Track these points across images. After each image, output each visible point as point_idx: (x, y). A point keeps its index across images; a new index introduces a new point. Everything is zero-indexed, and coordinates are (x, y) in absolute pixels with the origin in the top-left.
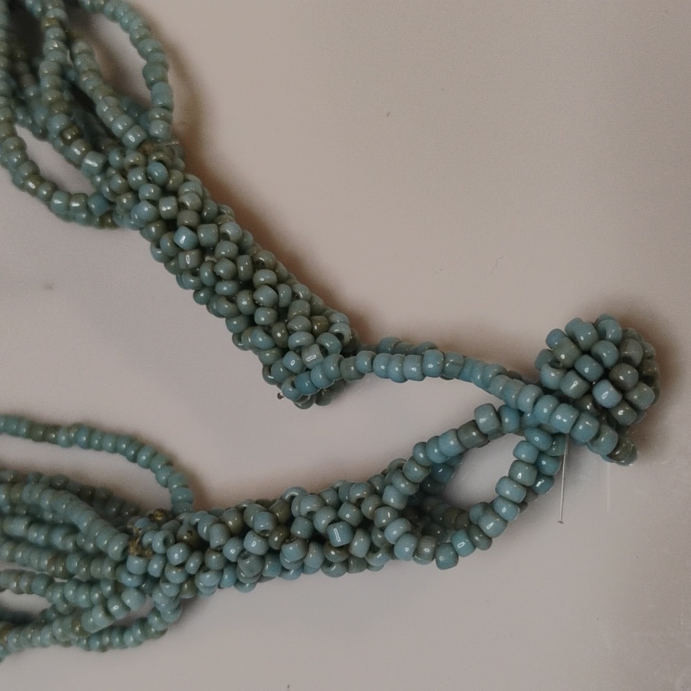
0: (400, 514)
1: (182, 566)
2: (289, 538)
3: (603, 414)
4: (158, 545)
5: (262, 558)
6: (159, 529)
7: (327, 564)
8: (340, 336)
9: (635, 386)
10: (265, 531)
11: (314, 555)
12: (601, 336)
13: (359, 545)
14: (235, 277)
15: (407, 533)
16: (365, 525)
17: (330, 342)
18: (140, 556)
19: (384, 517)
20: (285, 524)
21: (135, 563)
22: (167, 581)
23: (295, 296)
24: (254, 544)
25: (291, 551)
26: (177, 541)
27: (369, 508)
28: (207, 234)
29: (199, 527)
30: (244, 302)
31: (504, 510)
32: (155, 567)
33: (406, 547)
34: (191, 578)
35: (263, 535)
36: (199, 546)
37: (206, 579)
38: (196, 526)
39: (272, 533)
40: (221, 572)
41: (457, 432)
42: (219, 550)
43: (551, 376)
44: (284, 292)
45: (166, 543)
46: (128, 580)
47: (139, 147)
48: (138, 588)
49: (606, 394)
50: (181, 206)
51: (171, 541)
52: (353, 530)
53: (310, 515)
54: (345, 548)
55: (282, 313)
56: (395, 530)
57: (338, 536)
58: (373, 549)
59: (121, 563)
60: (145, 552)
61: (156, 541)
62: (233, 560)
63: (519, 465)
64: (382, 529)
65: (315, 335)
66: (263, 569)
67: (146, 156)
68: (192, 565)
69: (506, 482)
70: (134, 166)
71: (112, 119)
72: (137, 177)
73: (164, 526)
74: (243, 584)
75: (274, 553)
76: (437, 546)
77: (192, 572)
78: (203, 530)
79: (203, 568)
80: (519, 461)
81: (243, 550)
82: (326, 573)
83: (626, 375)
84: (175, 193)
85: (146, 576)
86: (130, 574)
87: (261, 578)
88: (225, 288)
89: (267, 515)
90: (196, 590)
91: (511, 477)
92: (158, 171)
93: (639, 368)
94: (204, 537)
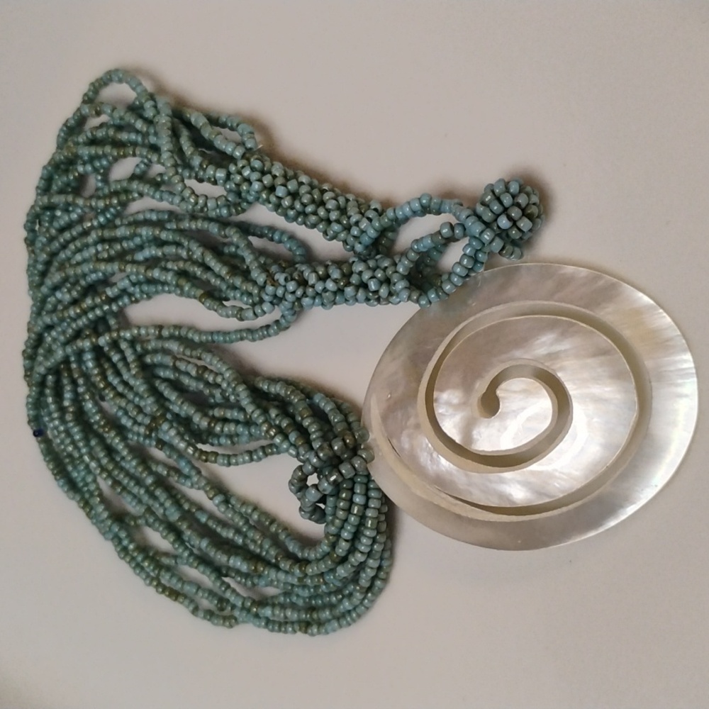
0: (403, 277)
1: (293, 293)
2: (348, 284)
3: (502, 234)
4: (282, 281)
5: (335, 293)
6: (283, 272)
7: (368, 300)
8: (376, 210)
9: (520, 218)
10: (336, 279)
11: (361, 294)
12: (507, 190)
13: (383, 291)
14: (313, 201)
15: (406, 288)
16: (387, 281)
17: (371, 214)
18: (272, 285)
19: (395, 278)
20: (347, 276)
21: (270, 289)
22: (286, 300)
23: (347, 200)
24: (331, 285)
25: (349, 291)
26: (293, 279)
27: (390, 272)
28: (292, 185)
29: (304, 273)
30: (322, 212)
31: (456, 279)
32: (280, 292)
33: (405, 295)
34: (299, 299)
35: (335, 281)
36: (303, 283)
37: (306, 301)
38: (302, 272)
39: (339, 280)
40: (314, 298)
41: (432, 235)
42: (313, 286)
43: (480, 209)
44: (341, 200)
45: (286, 280)
46: (266, 298)
47: (243, 157)
48: (271, 303)
49: (504, 222)
50: (275, 177)
51: (289, 279)
52: (381, 283)
53: (360, 273)
54: (376, 292)
55: (343, 211)
56: (400, 285)
57: (373, 286)
58: (391, 294)
59: (262, 288)
60: (275, 283)
61: (281, 278)
62: (319, 292)
63: (465, 256)
64: (394, 284)
65: (363, 214)
66: (335, 298)
67: (248, 160)
68: (299, 293)
69: (457, 265)
70: (243, 167)
71: (224, 147)
72: (246, 173)
73: (287, 270)
74: (326, 306)
75: (340, 291)
76: (420, 295)
77: (299, 297)
78: (306, 274)
79: (305, 295)
80: (465, 254)
81: (325, 288)
82: (367, 304)
83: (515, 213)
84: (270, 172)
85: (275, 296)
86: (267, 294)
87: (334, 303)
88: (310, 209)
89: (338, 271)
90: (301, 306)
91: (459, 263)
92: (257, 164)
93: (523, 210)
94: (306, 278)
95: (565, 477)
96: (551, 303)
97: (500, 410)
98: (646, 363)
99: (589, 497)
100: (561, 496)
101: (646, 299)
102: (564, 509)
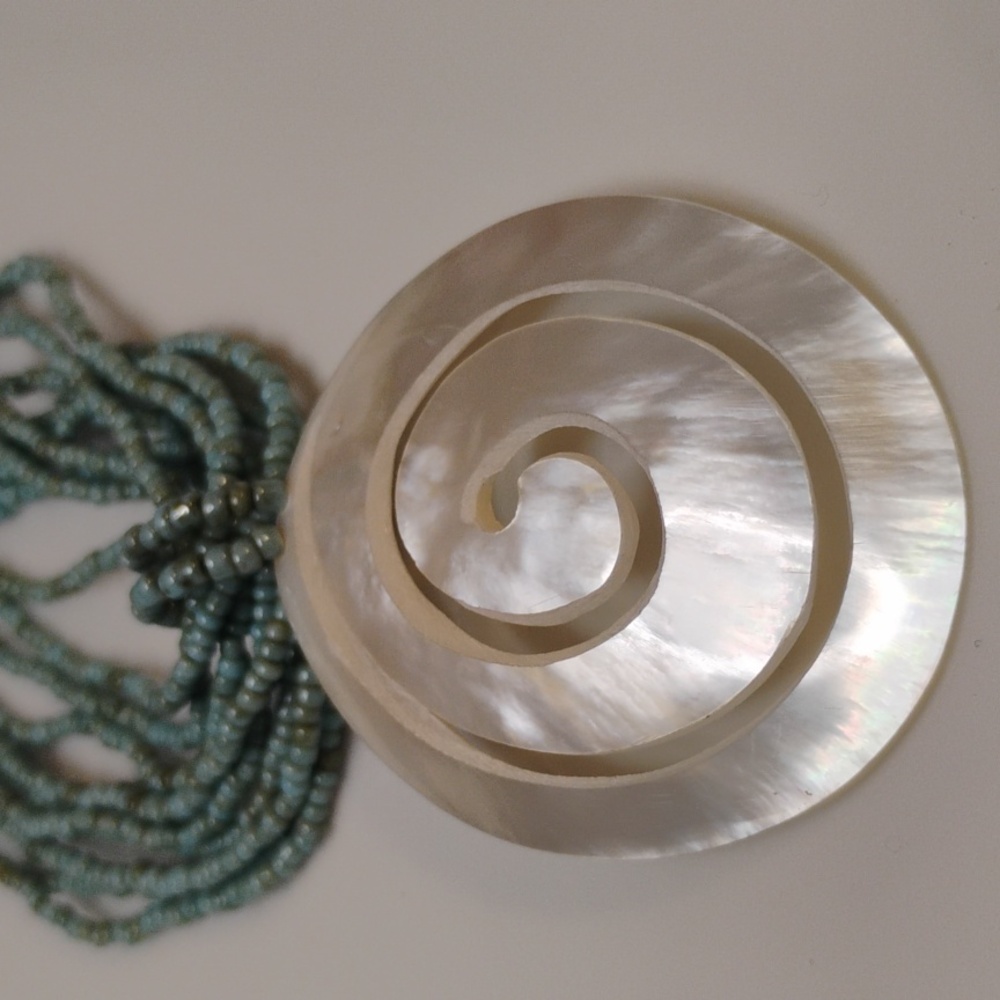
95: (611, 711)
96: (686, 301)
97: (513, 521)
98: (853, 497)
99: (667, 769)
100: (599, 750)
101: (896, 346)
102: (602, 782)
